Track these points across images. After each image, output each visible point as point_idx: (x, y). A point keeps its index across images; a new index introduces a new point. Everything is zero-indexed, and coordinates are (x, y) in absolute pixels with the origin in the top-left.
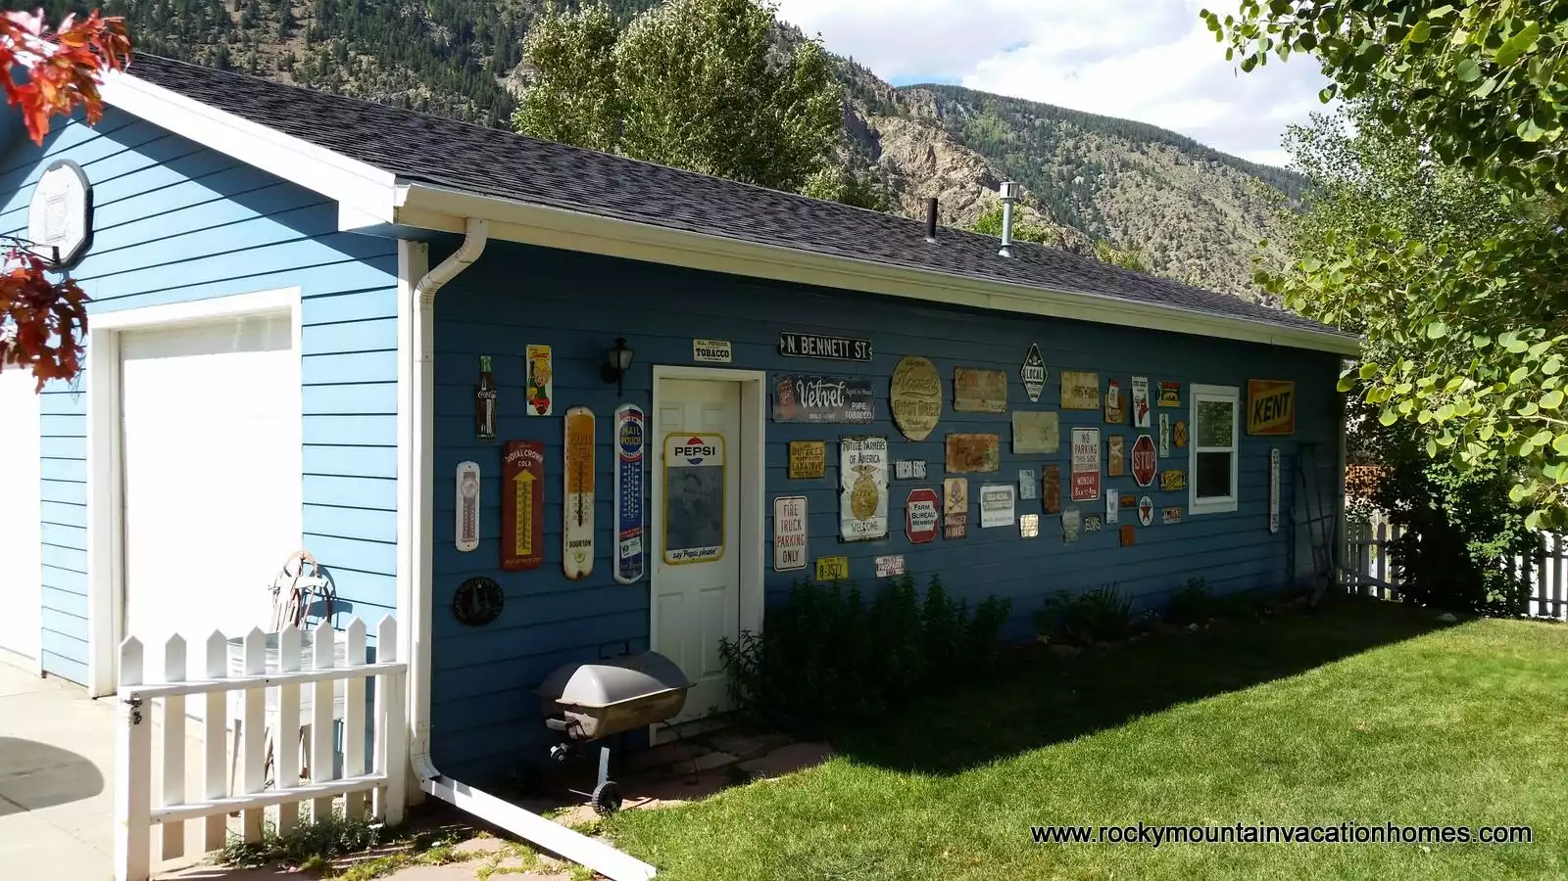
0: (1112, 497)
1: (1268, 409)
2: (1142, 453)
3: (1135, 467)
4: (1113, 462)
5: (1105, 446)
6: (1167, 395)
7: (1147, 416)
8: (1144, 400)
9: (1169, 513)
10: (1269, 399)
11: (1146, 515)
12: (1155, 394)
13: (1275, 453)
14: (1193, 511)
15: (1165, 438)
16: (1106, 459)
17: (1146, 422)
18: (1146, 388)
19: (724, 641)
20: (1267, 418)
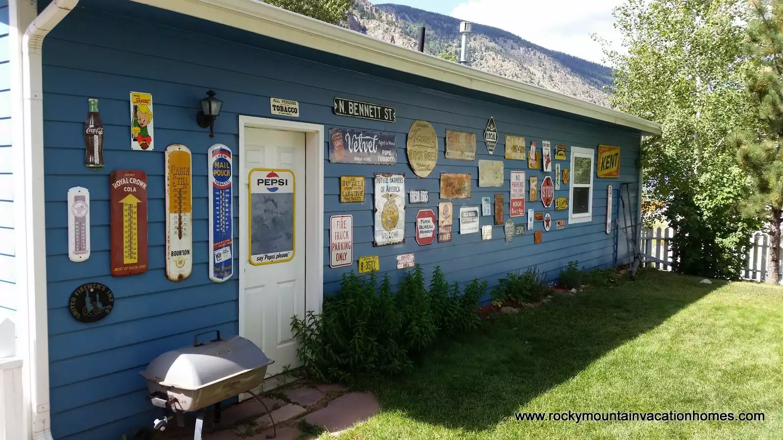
0: (531, 214)
1: (608, 162)
2: (547, 187)
3: (543, 196)
4: (532, 192)
5: (528, 182)
6: (559, 153)
7: (550, 164)
8: (548, 155)
9: (559, 223)
10: (608, 157)
11: (548, 225)
12: (554, 152)
13: (610, 188)
14: (570, 222)
15: (558, 178)
16: (528, 191)
17: (549, 169)
18: (549, 148)
19: (295, 318)
20: (607, 168)
